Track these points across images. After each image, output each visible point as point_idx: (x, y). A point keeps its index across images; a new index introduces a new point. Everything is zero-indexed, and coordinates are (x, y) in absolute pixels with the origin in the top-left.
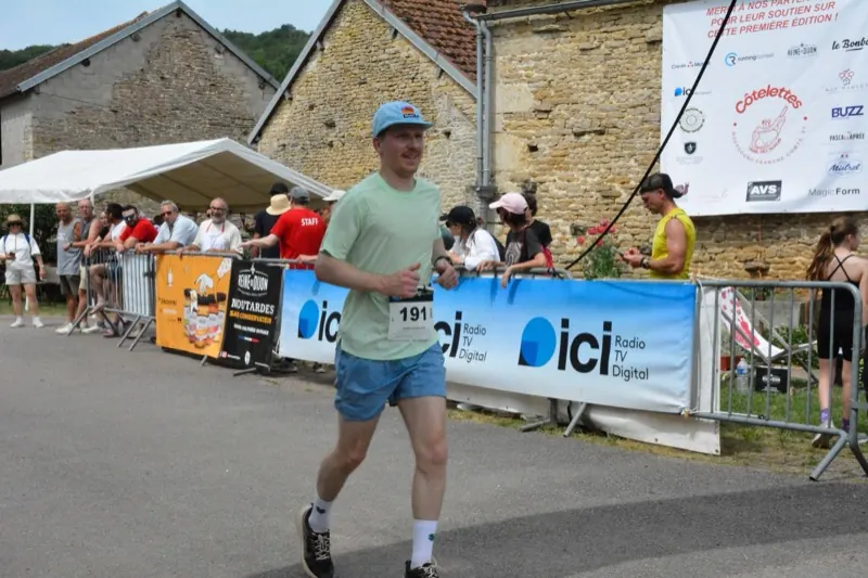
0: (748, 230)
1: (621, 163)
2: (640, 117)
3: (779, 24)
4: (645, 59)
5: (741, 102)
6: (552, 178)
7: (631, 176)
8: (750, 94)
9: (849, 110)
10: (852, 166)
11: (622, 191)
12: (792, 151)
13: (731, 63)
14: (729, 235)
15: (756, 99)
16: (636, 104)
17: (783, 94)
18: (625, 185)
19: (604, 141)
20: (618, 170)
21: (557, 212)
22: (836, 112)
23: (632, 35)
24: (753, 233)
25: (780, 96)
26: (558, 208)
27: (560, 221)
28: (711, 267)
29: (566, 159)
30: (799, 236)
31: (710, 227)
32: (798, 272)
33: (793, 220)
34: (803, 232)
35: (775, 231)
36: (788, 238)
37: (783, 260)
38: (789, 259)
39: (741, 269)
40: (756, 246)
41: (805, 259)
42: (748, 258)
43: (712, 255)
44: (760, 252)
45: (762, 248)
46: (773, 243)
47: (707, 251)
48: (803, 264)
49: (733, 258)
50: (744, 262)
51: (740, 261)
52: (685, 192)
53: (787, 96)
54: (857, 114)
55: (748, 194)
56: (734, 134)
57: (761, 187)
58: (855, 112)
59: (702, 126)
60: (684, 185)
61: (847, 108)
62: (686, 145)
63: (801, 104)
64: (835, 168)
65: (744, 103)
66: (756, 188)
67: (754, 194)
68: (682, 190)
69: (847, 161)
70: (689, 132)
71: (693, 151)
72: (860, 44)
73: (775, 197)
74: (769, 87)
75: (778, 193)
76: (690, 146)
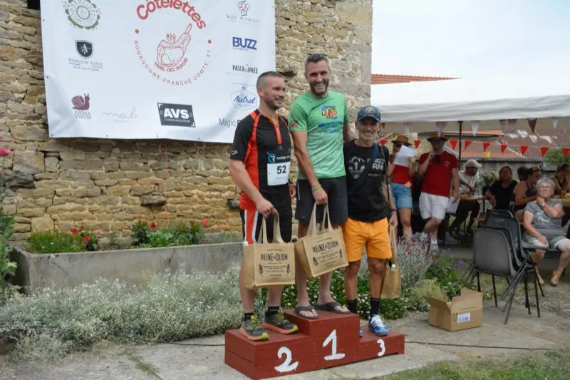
0: (144, 158)
5: (143, 6)
9: (248, 42)
10: (249, 99)
12: (199, 75)
14: (124, 163)
15: (159, 7)
17: (187, 9)
22: (237, 42)
24: (151, 162)
25: (184, 10)
28: (105, 203)
30: (196, 167)
31: (99, 152)
32: (195, 207)
33: (192, 150)
34: (201, 163)
35: (172, 161)
36: (186, 169)
37: (181, 193)
38: (186, 192)
39: (134, 204)
40: (153, 178)
41: (200, 192)
42: (147, 192)
43: (104, 188)
44: (157, 184)
45: (159, 180)
46: (171, 174)
47: (97, 182)
48: (200, 197)
49: (128, 191)
50: (139, 196)
51: (135, 195)
52: (86, 106)
53: (191, 13)
54: (253, 48)
55: (162, 117)
56: (136, 42)
57: (173, 110)
58: (251, 45)
59: (97, 23)
60: (84, 97)
61: (246, 40)
62: (80, 45)
63: (205, 26)
64: (238, 99)
65: (145, 8)
66: (167, 110)
67: (168, 117)
68: (82, 104)
69: (245, 93)
70: (81, 27)
71: (89, 54)
73: (190, 122)
75: (191, 119)
76: (85, 46)
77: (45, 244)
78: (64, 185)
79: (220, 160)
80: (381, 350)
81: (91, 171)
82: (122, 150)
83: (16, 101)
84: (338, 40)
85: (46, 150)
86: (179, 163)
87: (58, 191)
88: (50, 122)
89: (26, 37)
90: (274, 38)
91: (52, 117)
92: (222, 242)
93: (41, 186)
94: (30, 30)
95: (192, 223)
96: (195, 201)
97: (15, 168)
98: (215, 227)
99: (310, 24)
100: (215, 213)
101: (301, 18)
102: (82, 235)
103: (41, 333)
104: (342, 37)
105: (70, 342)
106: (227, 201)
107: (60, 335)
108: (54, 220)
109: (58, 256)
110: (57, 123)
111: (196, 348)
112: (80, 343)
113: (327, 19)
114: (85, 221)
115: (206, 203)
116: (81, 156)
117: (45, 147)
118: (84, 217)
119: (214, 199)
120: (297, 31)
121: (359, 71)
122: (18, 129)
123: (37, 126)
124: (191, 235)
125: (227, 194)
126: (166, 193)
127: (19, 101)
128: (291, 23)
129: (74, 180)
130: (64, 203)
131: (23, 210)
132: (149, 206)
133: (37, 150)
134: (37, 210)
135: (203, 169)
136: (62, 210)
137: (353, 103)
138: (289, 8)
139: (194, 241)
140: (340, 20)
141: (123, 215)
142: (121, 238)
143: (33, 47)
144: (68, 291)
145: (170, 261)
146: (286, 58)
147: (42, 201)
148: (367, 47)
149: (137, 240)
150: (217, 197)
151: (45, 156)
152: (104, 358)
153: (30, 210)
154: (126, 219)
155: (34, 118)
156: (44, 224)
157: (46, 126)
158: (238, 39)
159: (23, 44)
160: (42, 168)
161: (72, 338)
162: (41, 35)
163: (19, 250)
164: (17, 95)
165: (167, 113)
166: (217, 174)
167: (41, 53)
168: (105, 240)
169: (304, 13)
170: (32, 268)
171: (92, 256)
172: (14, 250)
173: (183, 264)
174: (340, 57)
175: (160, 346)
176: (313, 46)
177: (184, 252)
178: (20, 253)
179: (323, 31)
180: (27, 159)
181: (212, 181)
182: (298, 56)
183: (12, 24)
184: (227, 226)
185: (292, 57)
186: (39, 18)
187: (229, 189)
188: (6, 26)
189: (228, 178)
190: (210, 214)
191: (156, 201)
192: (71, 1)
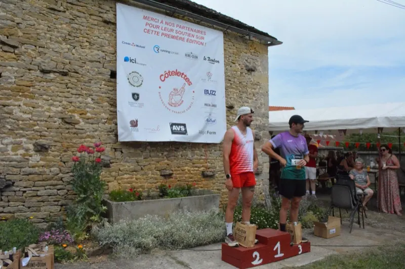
0: (162, 151)
1: (80, 99)
2: (96, 69)
3: (180, 38)
4: (101, 32)
6: (17, 103)
7: (88, 109)
8: (167, 72)
10: (212, 120)
11: (81, 120)
12: (189, 109)
13: (157, 51)
14: (152, 154)
15: (170, 75)
16: (93, 59)
17: (183, 76)
18: (83, 116)
19: (67, 81)
20: (78, 104)
21: (21, 132)
22: (206, 92)
23: (92, 13)
24: (166, 153)
25: (182, 77)
26: (22, 129)
27: (24, 140)
28: (143, 175)
29: (31, 89)
30: (187, 156)
31: (141, 148)
32: (186, 176)
33: (185, 147)
34: (189, 153)
35: (175, 152)
36: (182, 156)
37: (180, 169)
38: (182, 168)
39: (158, 175)
40: (166, 161)
41: (189, 168)
42: (163, 168)
43: (142, 167)
44: (168, 165)
45: (169, 162)
46: (175, 159)
47: (139, 164)
48: (189, 170)
49: (154, 168)
50: (159, 171)
51: (157, 170)
52: (136, 125)
53: (185, 78)
54: (214, 95)
55: (172, 130)
56: (159, 93)
57: (177, 126)
58: (213, 93)
59: (141, 84)
60: (135, 121)
61: (211, 91)
62: (133, 95)
63: (192, 84)
64: (208, 120)
65: (164, 76)
66: (174, 126)
67: (175, 130)
68: (134, 124)
69: (211, 118)
70: (134, 86)
71: (138, 99)
72: (213, 61)
73: (185, 133)
74: (177, 70)
75: (186, 131)
76: (136, 95)
77: (118, 196)
78: (124, 166)
79: (198, 152)
81: (136, 158)
82: (151, 147)
83: (103, 123)
84: (253, 90)
85: (116, 148)
86: (178, 153)
87: (121, 168)
88: (119, 134)
89: (109, 92)
90: (224, 90)
91: (120, 131)
92: (204, 194)
93: (113, 166)
94: (111, 88)
95: (187, 184)
96: (186, 173)
97: (101, 157)
98: (196, 186)
99: (240, 83)
100: (196, 179)
101: (236, 80)
102: (135, 191)
103: (124, 244)
104: (255, 89)
105: (140, 249)
106: (201, 173)
107: (134, 246)
108: (119, 184)
109: (126, 203)
110: (123, 134)
111: (202, 252)
112: (144, 249)
113: (248, 80)
114: (134, 184)
115: (192, 174)
116: (132, 151)
117: (116, 146)
118: (133, 182)
119: (195, 172)
120: (234, 86)
121: (263, 105)
122: (103, 137)
123: (112, 136)
124: (188, 191)
125: (202, 169)
126: (173, 169)
127: (104, 123)
128: (232, 82)
129: (129, 163)
130: (123, 175)
132: (164, 176)
133: (112, 148)
134: (111, 179)
135: (190, 156)
136: (122, 178)
137: (261, 122)
138: (230, 75)
139: (189, 194)
140: (254, 81)
141: (152, 180)
142: (152, 193)
143: (112, 96)
144: (134, 221)
145: (179, 205)
146: (229, 99)
147: (114, 174)
148: (266, 94)
149: (161, 194)
150: (197, 171)
151: (115, 151)
152: (157, 257)
153: (108, 178)
154: (153, 183)
155: (110, 132)
156: (114, 186)
157: (116, 135)
158: (207, 90)
159: (108, 95)
160: (114, 157)
161: (139, 247)
162: (116, 90)
163: (106, 200)
164: (103, 121)
165: (174, 128)
166: (197, 159)
167: (116, 100)
168: (145, 194)
169: (237, 78)
170: (114, 209)
171: (142, 203)
172: (104, 200)
173: (186, 207)
174: (254, 99)
175: (183, 251)
177: (186, 200)
178: (106, 202)
179: (246, 86)
180: (108, 154)
181: (194, 162)
182: (235, 99)
183: (103, 86)
184: (202, 186)
185: (232, 99)
186: (116, 83)
187: (203, 166)
188: (101, 87)
189: (202, 161)
190: (194, 180)
191: (168, 173)
192: (130, 74)
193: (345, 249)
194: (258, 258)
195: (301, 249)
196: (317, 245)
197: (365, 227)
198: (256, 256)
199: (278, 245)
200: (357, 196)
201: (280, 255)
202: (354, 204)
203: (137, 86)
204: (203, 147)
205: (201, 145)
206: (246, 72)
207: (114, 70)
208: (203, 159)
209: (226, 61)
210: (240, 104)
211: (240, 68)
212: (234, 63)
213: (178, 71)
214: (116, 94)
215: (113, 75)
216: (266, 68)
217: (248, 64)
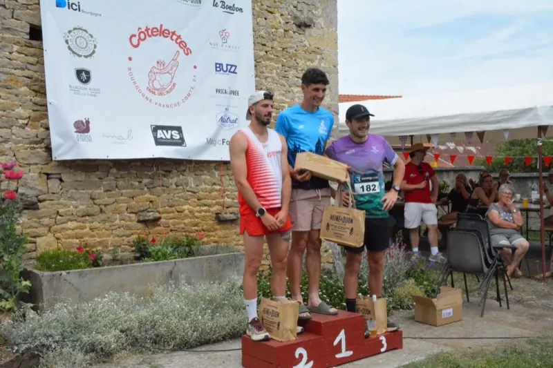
0: (139, 177)
5: (134, 36)
8: (143, 30)
9: (229, 67)
10: (231, 119)
12: (186, 98)
14: (121, 183)
15: (150, 36)
17: (175, 37)
22: (219, 67)
24: (146, 181)
25: (172, 39)
28: (104, 221)
30: (187, 184)
31: (97, 173)
32: (186, 221)
33: (182, 168)
34: (191, 180)
35: (165, 179)
36: (177, 186)
37: (173, 208)
38: (178, 208)
39: (132, 221)
40: (148, 195)
41: (191, 207)
42: (142, 209)
43: (103, 207)
44: (151, 202)
45: (153, 197)
46: (164, 191)
47: (96, 201)
48: (191, 212)
49: (125, 209)
50: (136, 213)
51: (131, 213)
52: (87, 130)
53: (179, 41)
54: (234, 72)
55: (155, 138)
56: (130, 69)
57: (165, 132)
58: (232, 70)
59: (94, 52)
60: (84, 121)
61: (227, 65)
62: (79, 72)
63: (191, 52)
64: (222, 120)
65: (137, 38)
66: (159, 132)
67: (161, 138)
68: (83, 127)
69: (229, 114)
70: (80, 56)
71: (87, 80)
72: (232, 9)
73: (181, 142)
74: (161, 26)
75: (182, 139)
76: (84, 74)
77: (53, 262)
78: (65, 206)
79: (208, 177)
80: (382, 346)
81: (90, 191)
82: (119, 170)
83: (20, 127)
84: (308, 63)
85: (49, 172)
86: (170, 180)
87: (60, 211)
88: (53, 146)
89: (29, 66)
90: (253, 63)
91: (55, 140)
92: (217, 253)
93: (44, 207)
94: (32, 60)
95: (187, 236)
96: (186, 216)
97: (20, 191)
98: (205, 239)
99: (283, 49)
100: (205, 227)
101: (275, 44)
102: (87, 252)
103: (62, 347)
104: (312, 61)
105: (93, 354)
106: (215, 215)
107: (82, 349)
108: (58, 239)
109: (69, 273)
110: (59, 146)
111: (210, 354)
112: (101, 355)
113: (298, 44)
114: (86, 238)
115: (197, 218)
116: (81, 177)
117: (48, 169)
118: (86, 234)
119: (203, 214)
120: (272, 56)
122: (23, 153)
123: (39, 150)
124: (188, 248)
125: (215, 209)
126: (161, 210)
127: (23, 127)
128: (268, 49)
129: (75, 200)
130: (66, 223)
131: (28, 231)
132: (144, 222)
133: (40, 173)
134: (41, 230)
135: (193, 186)
136: (64, 228)
138: (264, 35)
139: (190, 254)
140: (310, 45)
141: (121, 231)
142: (120, 255)
143: (36, 75)
144: (84, 305)
145: (171, 273)
146: (263, 80)
147: (46, 221)
148: (333, 70)
149: (138, 255)
150: (206, 212)
151: (48, 179)
153: (34, 230)
154: (124, 236)
155: (37, 143)
156: (48, 244)
157: (49, 149)
158: (220, 64)
159: (27, 73)
160: (45, 190)
161: (93, 351)
162: (43, 64)
163: (30, 269)
164: (21, 121)
165: (160, 134)
166: (205, 190)
167: (44, 82)
168: (106, 256)
169: (278, 39)
170: (45, 284)
171: (100, 272)
172: (25, 270)
173: (183, 276)
175: (175, 354)
176: (287, 69)
177: (183, 265)
178: (31, 272)
179: (296, 55)
180: (32, 182)
181: (201, 196)
182: (273, 79)
183: (15, 54)
184: (216, 239)
185: (269, 80)
186: (41, 49)
187: (217, 204)
188: (10, 56)
189: (215, 193)
190: (201, 228)
191: (151, 218)
192: (70, 32)
193: (466, 344)
194: (305, 358)
195: (384, 342)
196: (416, 336)
197: (510, 306)
198: (301, 356)
199: (342, 336)
200: (493, 251)
201: (345, 354)
202: (488, 265)
203: (86, 57)
204: (216, 169)
205: (213, 165)
206: (295, 28)
207: (36, 23)
208: (216, 191)
209: (257, 9)
210: (284, 89)
211: (282, 22)
212: (271, 13)
213: (163, 28)
214: (43, 71)
215: (36, 33)
216: (332, 22)
217: (298, 14)
